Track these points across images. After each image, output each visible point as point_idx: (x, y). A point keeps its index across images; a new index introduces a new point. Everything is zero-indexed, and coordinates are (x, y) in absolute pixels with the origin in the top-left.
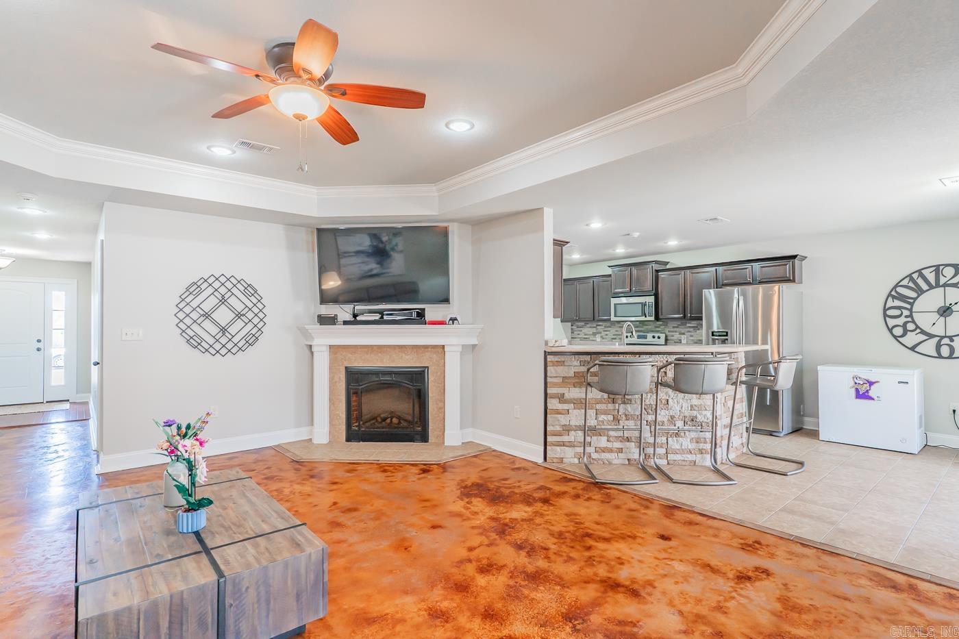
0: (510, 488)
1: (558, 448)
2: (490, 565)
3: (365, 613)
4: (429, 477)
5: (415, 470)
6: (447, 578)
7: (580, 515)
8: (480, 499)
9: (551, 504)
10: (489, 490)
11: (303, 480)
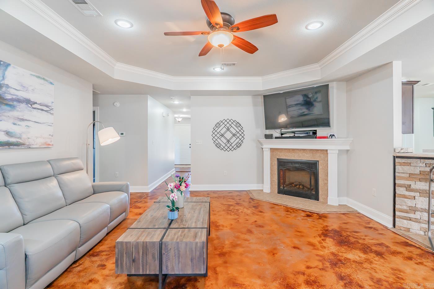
0: (356, 238)
1: (405, 221)
2: (315, 282)
3: (235, 279)
4: (309, 219)
5: (303, 214)
6: (285, 278)
7: (404, 273)
8: (332, 240)
9: (383, 257)
10: (341, 236)
11: (250, 207)
